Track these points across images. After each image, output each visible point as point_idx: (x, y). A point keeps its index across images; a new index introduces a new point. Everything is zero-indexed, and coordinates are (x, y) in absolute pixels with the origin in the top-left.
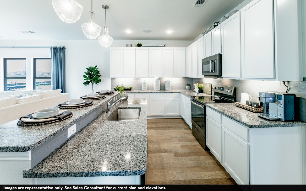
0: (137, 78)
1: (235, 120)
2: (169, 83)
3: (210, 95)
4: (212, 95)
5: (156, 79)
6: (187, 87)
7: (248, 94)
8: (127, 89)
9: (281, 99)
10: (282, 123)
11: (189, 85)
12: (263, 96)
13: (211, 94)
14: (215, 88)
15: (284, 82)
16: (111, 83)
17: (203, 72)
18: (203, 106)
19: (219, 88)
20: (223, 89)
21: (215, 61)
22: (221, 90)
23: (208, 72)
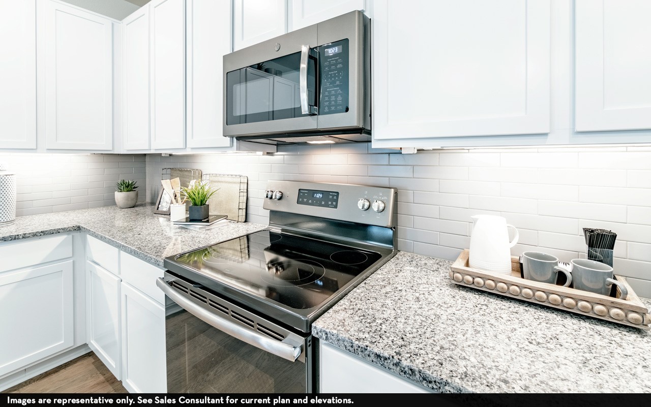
11: (129, 187)
13: (247, 221)
14: (279, 195)
19: (306, 196)
20: (330, 197)
21: (331, 51)
22: (318, 203)
23: (272, 115)
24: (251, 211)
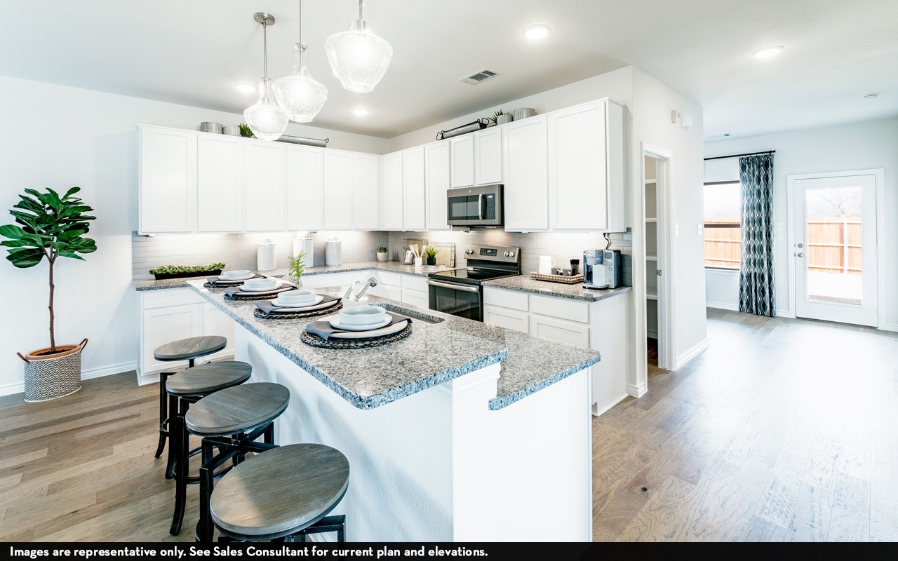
0: (235, 236)
1: (564, 297)
2: (339, 245)
3: (453, 269)
4: (455, 269)
5: (302, 235)
6: (380, 255)
7: (549, 257)
8: (206, 269)
9: (610, 257)
10: (611, 291)
11: (384, 250)
12: (589, 255)
13: (454, 267)
14: (471, 252)
15: (604, 234)
16: (133, 252)
17: (451, 218)
18: (478, 287)
19: (483, 251)
20: (494, 252)
21: (490, 197)
22: (489, 254)
23: (467, 218)
24: (457, 261)
